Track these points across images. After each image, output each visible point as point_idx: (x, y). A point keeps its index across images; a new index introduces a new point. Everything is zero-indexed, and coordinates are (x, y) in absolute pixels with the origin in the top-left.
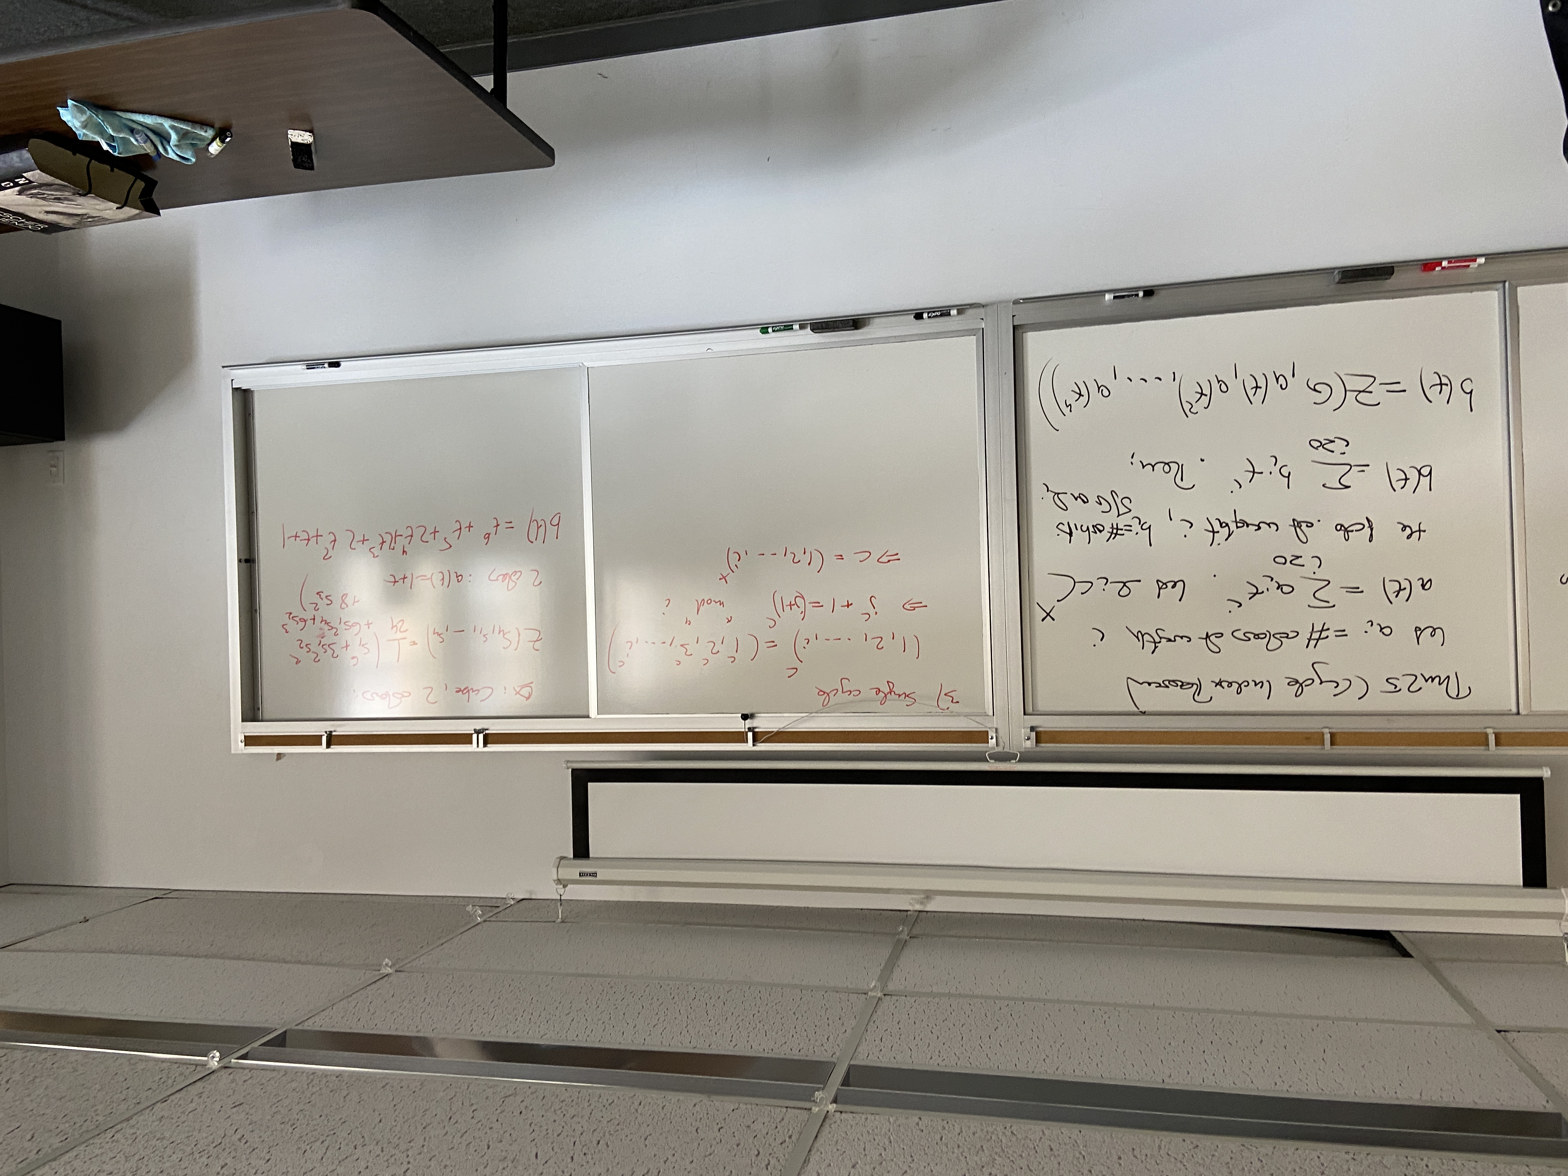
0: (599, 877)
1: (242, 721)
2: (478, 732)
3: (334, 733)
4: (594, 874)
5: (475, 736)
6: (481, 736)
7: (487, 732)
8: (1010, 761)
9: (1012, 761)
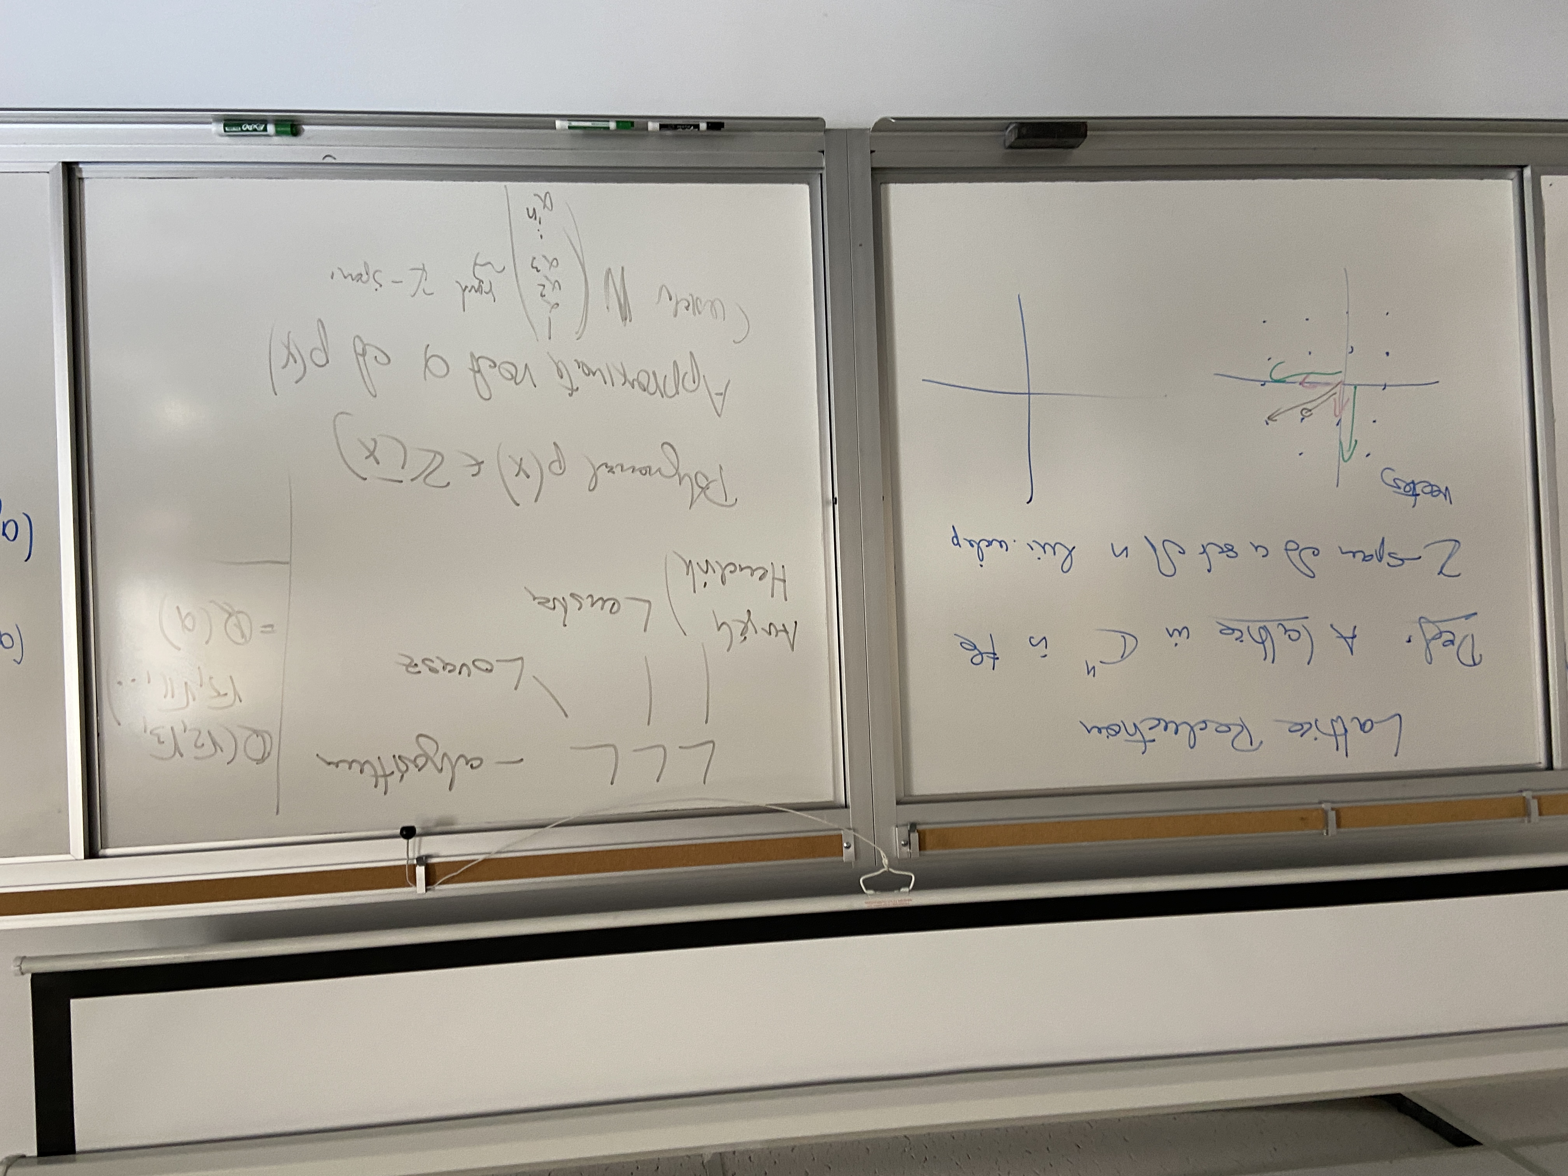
8: (899, 889)
9: (902, 890)
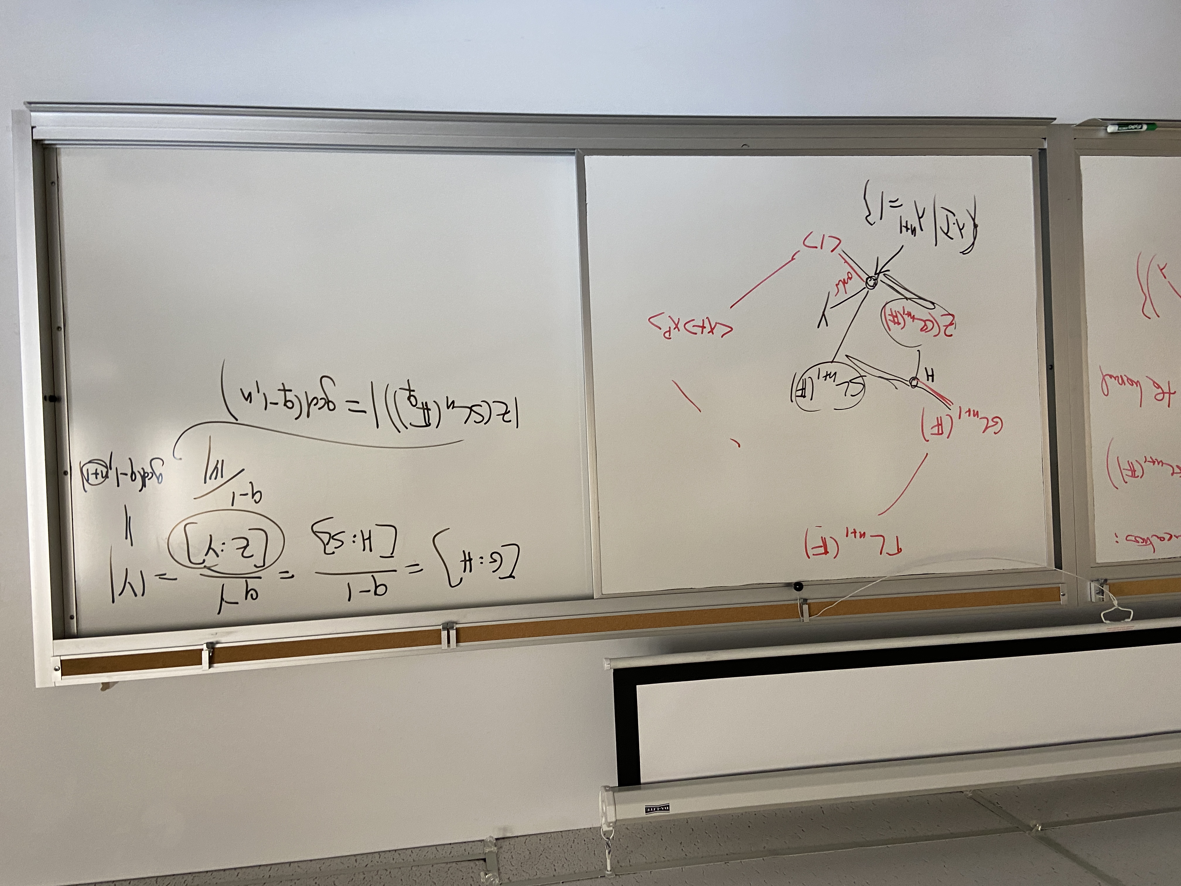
0: (672, 812)
1: (54, 638)
2: (448, 627)
3: (218, 646)
4: (665, 808)
5: (444, 634)
6: (453, 633)
7: (458, 626)
8: (1124, 619)
9: (1126, 620)
